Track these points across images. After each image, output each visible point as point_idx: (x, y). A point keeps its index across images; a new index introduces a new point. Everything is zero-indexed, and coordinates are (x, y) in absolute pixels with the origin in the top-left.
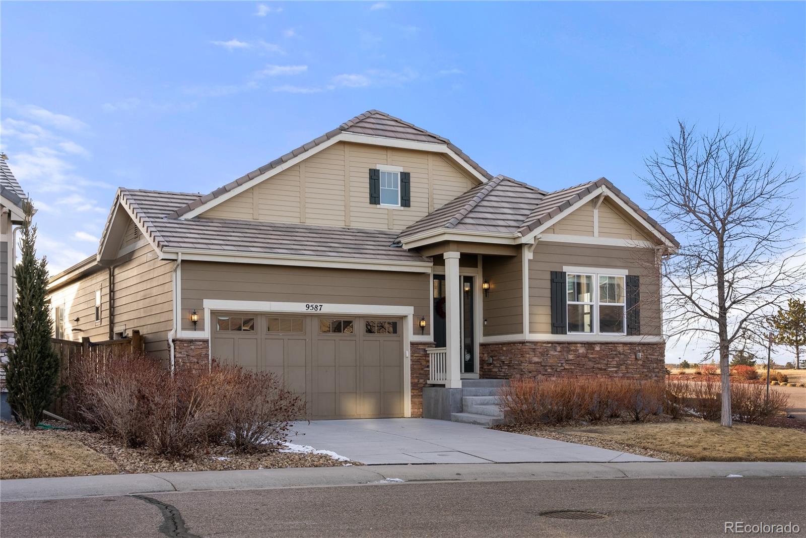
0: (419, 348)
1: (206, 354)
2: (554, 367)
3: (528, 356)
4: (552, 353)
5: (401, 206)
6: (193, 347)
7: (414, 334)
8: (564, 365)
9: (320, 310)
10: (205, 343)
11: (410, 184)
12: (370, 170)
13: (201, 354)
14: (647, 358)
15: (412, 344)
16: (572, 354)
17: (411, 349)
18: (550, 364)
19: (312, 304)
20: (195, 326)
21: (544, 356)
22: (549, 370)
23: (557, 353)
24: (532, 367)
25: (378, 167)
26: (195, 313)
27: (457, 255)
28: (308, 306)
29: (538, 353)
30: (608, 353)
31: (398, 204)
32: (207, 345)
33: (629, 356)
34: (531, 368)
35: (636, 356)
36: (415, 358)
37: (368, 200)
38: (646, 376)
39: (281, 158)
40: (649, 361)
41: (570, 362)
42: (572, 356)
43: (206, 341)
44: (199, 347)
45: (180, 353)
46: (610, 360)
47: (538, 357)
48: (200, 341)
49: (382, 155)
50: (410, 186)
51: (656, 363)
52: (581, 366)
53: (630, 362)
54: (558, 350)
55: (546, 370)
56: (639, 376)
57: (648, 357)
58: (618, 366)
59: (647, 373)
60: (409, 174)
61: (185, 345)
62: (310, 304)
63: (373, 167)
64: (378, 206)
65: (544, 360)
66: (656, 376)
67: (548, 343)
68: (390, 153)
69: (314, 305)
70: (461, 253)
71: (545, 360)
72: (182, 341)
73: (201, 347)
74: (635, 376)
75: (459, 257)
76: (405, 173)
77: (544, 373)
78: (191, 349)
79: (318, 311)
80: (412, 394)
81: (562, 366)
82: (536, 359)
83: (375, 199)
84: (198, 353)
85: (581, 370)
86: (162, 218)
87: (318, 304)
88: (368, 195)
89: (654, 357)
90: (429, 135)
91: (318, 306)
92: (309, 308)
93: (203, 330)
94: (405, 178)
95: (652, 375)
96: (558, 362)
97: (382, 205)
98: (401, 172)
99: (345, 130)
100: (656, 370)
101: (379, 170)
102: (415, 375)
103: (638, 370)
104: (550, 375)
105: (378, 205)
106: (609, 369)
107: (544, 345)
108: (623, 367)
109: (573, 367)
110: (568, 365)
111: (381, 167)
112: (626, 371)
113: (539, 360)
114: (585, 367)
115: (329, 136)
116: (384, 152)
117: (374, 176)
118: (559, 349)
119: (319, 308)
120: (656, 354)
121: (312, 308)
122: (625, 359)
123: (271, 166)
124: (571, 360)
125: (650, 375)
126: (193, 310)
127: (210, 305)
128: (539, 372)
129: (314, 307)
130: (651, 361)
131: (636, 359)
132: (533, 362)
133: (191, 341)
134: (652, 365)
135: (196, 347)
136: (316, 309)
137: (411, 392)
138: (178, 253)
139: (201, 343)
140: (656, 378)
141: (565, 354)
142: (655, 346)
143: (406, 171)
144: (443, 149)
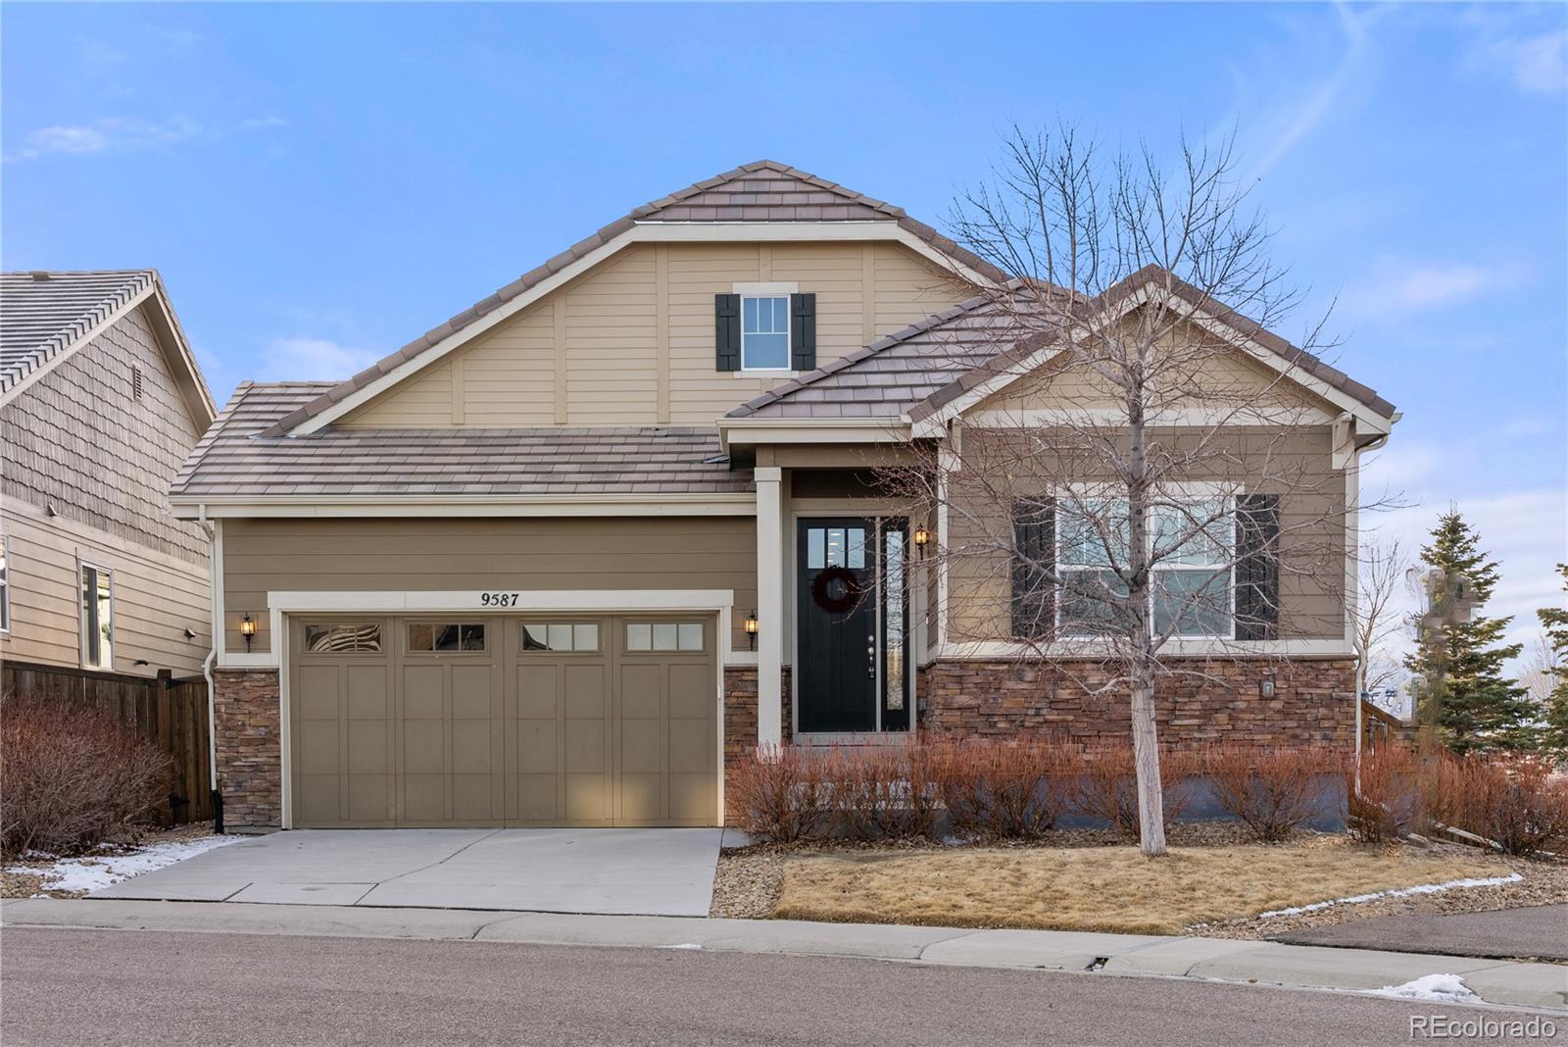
0: (743, 678)
1: (272, 697)
2: (1014, 718)
3: (941, 692)
4: (1011, 685)
5: (793, 369)
6: (247, 684)
7: (735, 648)
8: (1044, 712)
9: (514, 604)
10: (271, 676)
11: (814, 319)
12: (717, 296)
13: (263, 696)
14: (1297, 693)
15: (728, 670)
16: (1067, 688)
17: (725, 681)
18: (1002, 711)
19: (496, 593)
20: (249, 643)
21: (987, 692)
22: (1001, 725)
23: (1025, 686)
24: (954, 718)
25: (736, 289)
26: (247, 619)
27: (776, 473)
28: (486, 598)
29: (972, 685)
30: (1178, 684)
31: (787, 366)
32: (274, 679)
33: (1242, 691)
34: (952, 719)
35: (1261, 691)
36: (734, 700)
37: (713, 363)
38: (1295, 736)
39: (497, 295)
40: (1304, 700)
41: (1061, 706)
42: (1069, 691)
43: (275, 672)
44: (257, 684)
45: (223, 695)
46: (1180, 700)
47: (970, 694)
48: (261, 673)
49: (746, 260)
50: (815, 325)
51: (1327, 706)
52: (1097, 715)
53: (1242, 705)
54: (1027, 679)
55: (993, 725)
56: (1270, 737)
57: (1300, 690)
58: (1207, 713)
59: (1298, 731)
60: (812, 296)
61: (232, 680)
62: (491, 594)
63: (724, 290)
64: (737, 374)
65: (986, 700)
66: (1324, 737)
67: (1000, 662)
68: (765, 256)
69: (501, 594)
70: (783, 469)
71: (991, 701)
72: (225, 672)
73: (263, 683)
74: (1257, 737)
75: (780, 479)
76: (803, 295)
77: (985, 731)
78: (245, 688)
79: (509, 607)
80: (727, 777)
81: (1037, 715)
82: (964, 700)
83: (728, 358)
84: (258, 694)
85: (1092, 723)
86: (248, 438)
87: (509, 593)
88: (713, 353)
89: (1319, 691)
90: (861, 204)
91: (510, 595)
92: (488, 600)
93: (268, 650)
94: (804, 308)
95: (1311, 736)
96: (1026, 705)
97: (746, 371)
98: (792, 295)
99: (641, 218)
100: (1326, 724)
101: (739, 295)
102: (733, 738)
103: (1267, 724)
104: (1005, 735)
105: (735, 373)
106: (1177, 722)
107: (990, 667)
108: (1222, 717)
109: (1070, 718)
110: (1056, 712)
111: (744, 289)
112: (1230, 727)
113: (973, 702)
114: (1105, 717)
115: (605, 237)
116: (751, 255)
117: (727, 308)
118: (1029, 675)
119: (510, 600)
120: (1326, 684)
121: (495, 601)
122: (1229, 697)
123: (477, 313)
124: (1067, 701)
125: (1307, 735)
126: (244, 614)
127: (280, 601)
128: (971, 729)
129: (500, 599)
130: (1312, 700)
131: (1262, 698)
132: (956, 706)
133: (243, 673)
134: (1313, 711)
135: (253, 684)
136: (504, 603)
137: (725, 774)
138: (198, 505)
139: (263, 676)
140: (1325, 743)
141: (1049, 687)
142: (1325, 665)
143: (806, 290)
144: (889, 231)
